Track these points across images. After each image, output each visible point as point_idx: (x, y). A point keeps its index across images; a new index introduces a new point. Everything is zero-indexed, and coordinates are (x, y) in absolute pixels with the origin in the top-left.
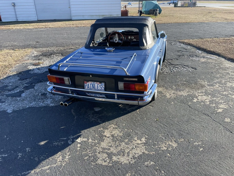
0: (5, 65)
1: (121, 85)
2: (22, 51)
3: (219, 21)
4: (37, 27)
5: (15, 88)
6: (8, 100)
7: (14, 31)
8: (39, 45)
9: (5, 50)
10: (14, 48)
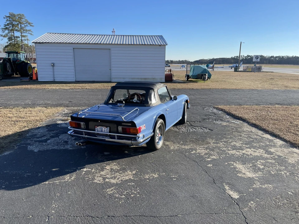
0: (36, 120)
1: (120, 128)
2: (54, 109)
3: (275, 89)
4: (73, 88)
5: (43, 137)
6: (36, 144)
7: (49, 91)
8: (71, 105)
9: (38, 107)
10: (46, 106)
